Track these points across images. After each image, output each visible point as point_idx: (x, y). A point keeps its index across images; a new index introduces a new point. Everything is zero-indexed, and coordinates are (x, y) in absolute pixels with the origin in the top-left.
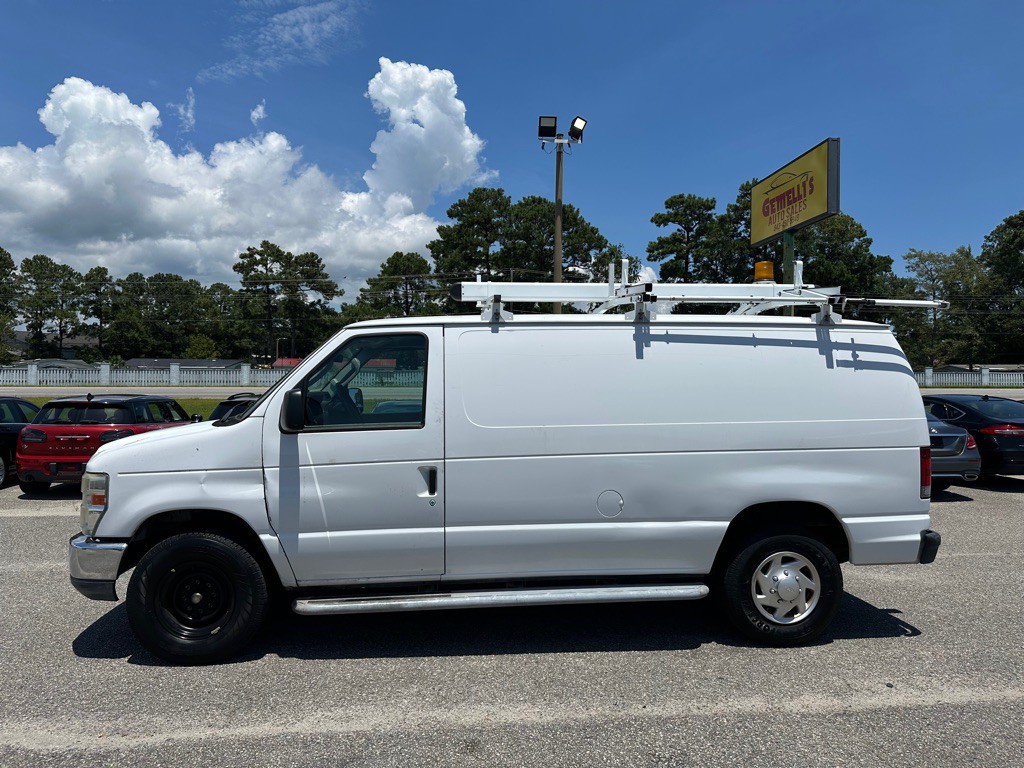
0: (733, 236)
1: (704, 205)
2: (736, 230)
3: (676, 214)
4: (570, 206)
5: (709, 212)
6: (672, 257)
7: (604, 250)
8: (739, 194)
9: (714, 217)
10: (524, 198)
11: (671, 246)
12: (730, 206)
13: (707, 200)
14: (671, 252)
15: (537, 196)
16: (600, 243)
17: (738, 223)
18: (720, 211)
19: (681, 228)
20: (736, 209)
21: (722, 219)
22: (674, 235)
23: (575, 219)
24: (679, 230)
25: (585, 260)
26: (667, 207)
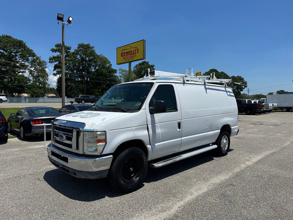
0: (76, 59)
1: (68, 48)
2: (77, 57)
3: (59, 49)
4: (22, 41)
5: (69, 50)
6: (58, 62)
7: (35, 58)
8: (78, 46)
9: (70, 52)
10: (2, 35)
11: (58, 59)
12: (75, 50)
13: (69, 47)
14: (57, 61)
15: (8, 35)
16: (33, 55)
17: (77, 55)
18: (72, 51)
19: (60, 54)
20: (77, 51)
21: (73, 53)
22: (58, 56)
23: (24, 45)
24: (59, 54)
25: (28, 60)
26: (56, 47)
